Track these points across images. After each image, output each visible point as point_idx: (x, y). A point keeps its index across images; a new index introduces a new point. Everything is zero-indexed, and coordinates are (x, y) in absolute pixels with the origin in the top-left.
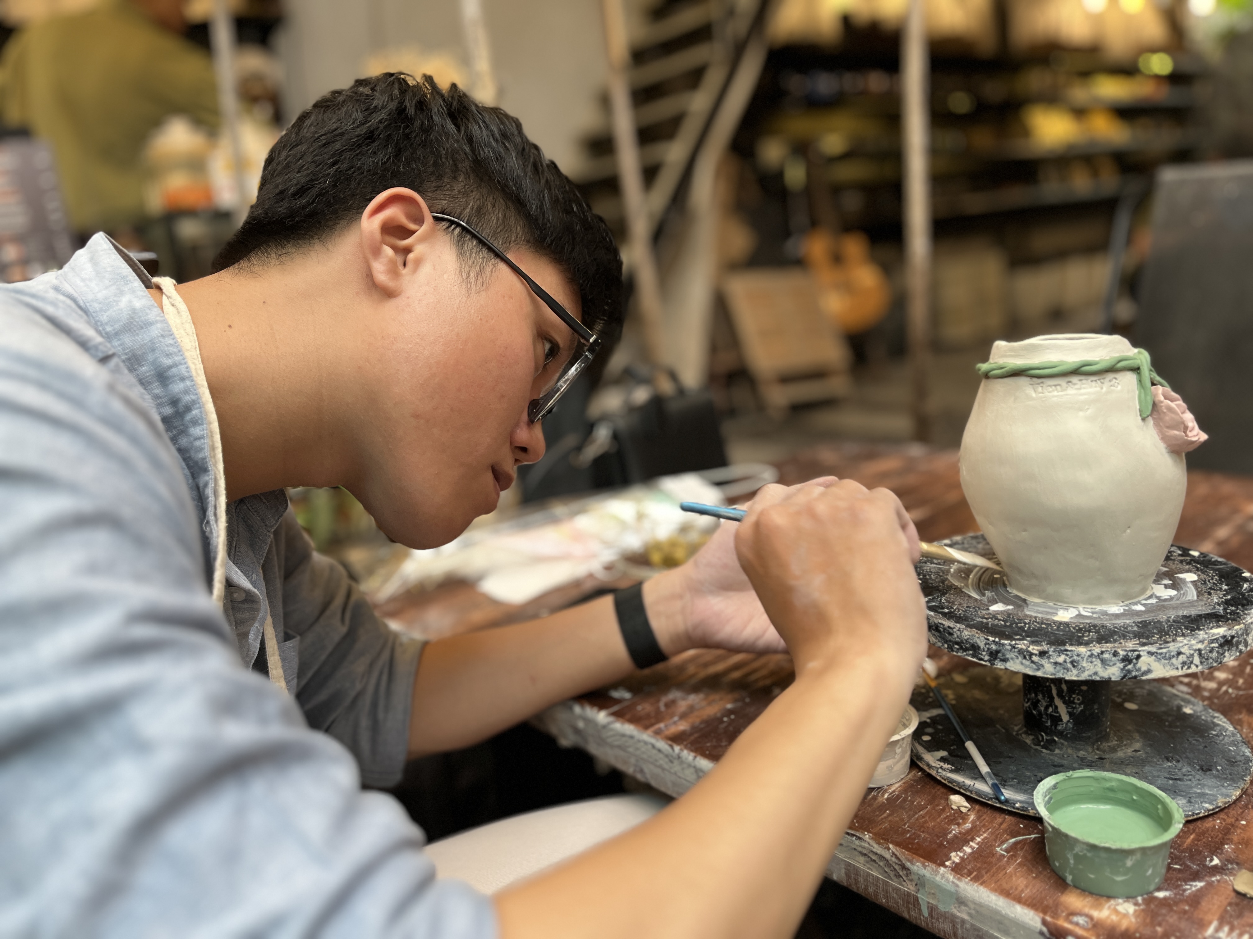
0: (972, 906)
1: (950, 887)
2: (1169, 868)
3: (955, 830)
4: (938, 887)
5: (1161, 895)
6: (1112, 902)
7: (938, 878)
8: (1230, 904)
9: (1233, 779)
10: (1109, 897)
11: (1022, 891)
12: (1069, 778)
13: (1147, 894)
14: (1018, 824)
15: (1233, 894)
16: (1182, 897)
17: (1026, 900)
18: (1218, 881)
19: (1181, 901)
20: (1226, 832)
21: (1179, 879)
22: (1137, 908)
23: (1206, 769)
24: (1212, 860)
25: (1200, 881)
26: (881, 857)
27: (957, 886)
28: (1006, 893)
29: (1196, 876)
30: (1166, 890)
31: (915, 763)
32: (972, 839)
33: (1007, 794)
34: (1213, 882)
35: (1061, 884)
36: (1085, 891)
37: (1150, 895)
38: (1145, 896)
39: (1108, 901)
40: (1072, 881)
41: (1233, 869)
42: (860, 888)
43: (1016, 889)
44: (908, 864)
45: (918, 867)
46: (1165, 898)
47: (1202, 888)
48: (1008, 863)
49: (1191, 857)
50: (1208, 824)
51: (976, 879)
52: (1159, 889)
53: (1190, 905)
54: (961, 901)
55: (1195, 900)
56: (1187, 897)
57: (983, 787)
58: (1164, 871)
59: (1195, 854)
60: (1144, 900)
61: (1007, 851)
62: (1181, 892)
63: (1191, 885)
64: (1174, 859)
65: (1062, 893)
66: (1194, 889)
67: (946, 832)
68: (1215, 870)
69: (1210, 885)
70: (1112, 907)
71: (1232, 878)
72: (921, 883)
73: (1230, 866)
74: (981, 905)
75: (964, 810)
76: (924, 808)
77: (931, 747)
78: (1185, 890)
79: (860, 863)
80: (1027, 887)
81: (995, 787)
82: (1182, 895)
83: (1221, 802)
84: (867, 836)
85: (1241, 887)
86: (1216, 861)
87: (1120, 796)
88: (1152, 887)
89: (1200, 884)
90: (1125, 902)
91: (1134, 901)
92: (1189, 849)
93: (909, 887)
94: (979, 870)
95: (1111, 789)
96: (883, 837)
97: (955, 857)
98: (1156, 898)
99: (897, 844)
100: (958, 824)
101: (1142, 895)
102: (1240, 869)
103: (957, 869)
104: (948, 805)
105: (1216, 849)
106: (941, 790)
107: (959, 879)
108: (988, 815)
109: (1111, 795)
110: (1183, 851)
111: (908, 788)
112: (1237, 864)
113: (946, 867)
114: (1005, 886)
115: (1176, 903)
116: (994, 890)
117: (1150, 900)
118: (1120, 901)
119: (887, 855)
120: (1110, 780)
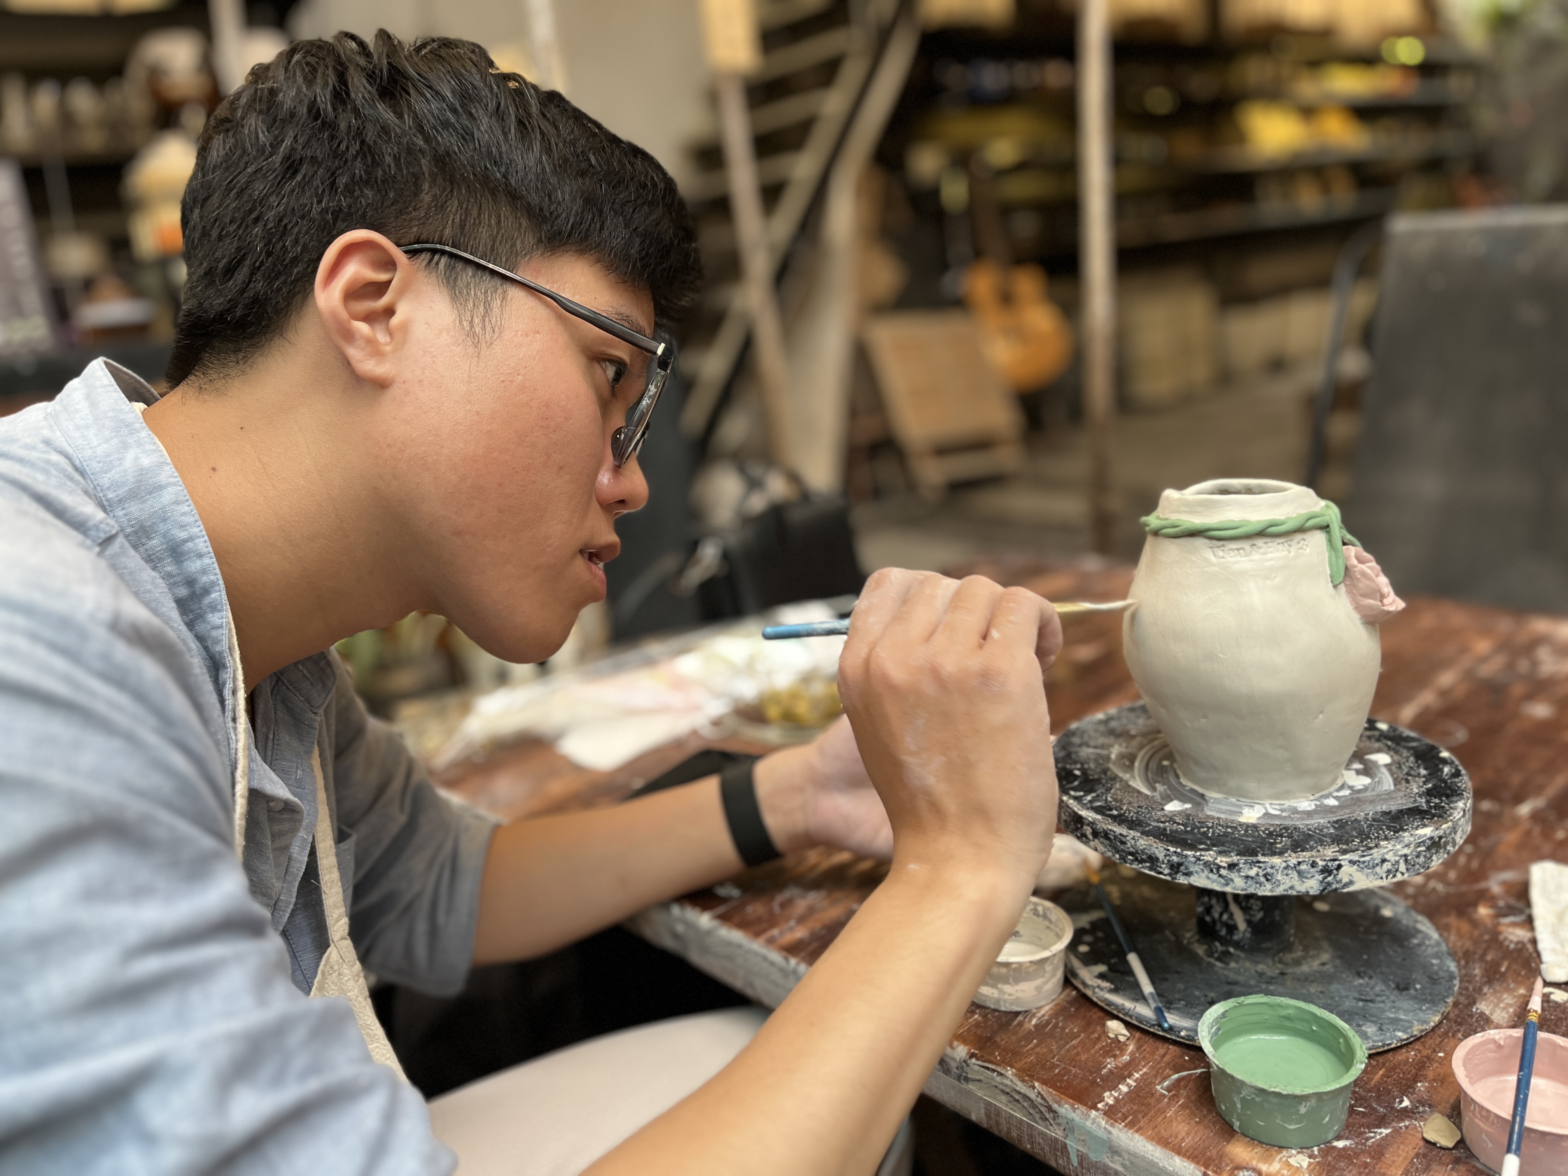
0: (1126, 1156)
1: (1101, 1133)
2: (1351, 1111)
3: (1110, 1064)
4: (1089, 1133)
5: (1340, 1144)
6: (1284, 1153)
7: (1088, 1123)
8: (1417, 1156)
9: (1433, 1000)
10: (1281, 1147)
11: (1183, 1139)
12: (1241, 1005)
13: (1324, 1144)
14: (1182, 1057)
15: (1422, 1143)
16: (1363, 1147)
17: (1187, 1151)
18: (1407, 1127)
19: (1363, 1152)
20: (1421, 1065)
21: (1363, 1125)
22: (1312, 1160)
23: (1403, 987)
24: (1401, 1102)
25: (1386, 1128)
26: (1026, 1097)
27: (1110, 1133)
28: (1164, 1142)
29: (1382, 1122)
30: (1347, 1139)
31: (1069, 980)
32: (1130, 1076)
33: (1172, 1019)
34: (1401, 1128)
35: (1228, 1131)
36: (1254, 1140)
37: (1328, 1145)
38: (1322, 1146)
39: (1279, 1153)
40: (1240, 1127)
41: (1424, 1112)
42: (1002, 1131)
43: (1176, 1137)
44: (1055, 1106)
45: (1067, 1110)
46: (1345, 1149)
47: (1387, 1135)
48: (1169, 1105)
49: (1378, 1099)
50: (1401, 1056)
51: (1130, 1125)
52: (1338, 1138)
53: (1373, 1158)
54: (1114, 1151)
55: (1379, 1151)
56: (1370, 1147)
57: (1145, 1011)
58: (1344, 1117)
59: (1383, 1093)
60: (1319, 1151)
61: (1168, 1090)
62: (1363, 1141)
63: (1375, 1133)
64: (1359, 1099)
65: (1228, 1142)
66: (1378, 1137)
67: (1100, 1066)
68: (1406, 1113)
69: (1396, 1131)
70: (1284, 1159)
71: (1422, 1123)
72: (1069, 1128)
73: (1421, 1109)
74: (1135, 1155)
75: (1122, 1039)
76: (1074, 1036)
77: (1089, 960)
78: (1367, 1139)
79: (1001, 1103)
80: (1188, 1134)
81: (1159, 1011)
82: (1364, 1144)
83: (1416, 1029)
84: (1010, 1072)
85: (1431, 1136)
86: (1406, 1103)
87: (1299, 1026)
88: (1330, 1136)
89: (1385, 1131)
90: (1298, 1153)
91: (1309, 1151)
92: (1377, 1088)
93: (1056, 1133)
94: (1135, 1113)
95: (1288, 1018)
96: (1028, 1074)
97: (1109, 1098)
98: (1335, 1147)
99: (1044, 1082)
100: (1115, 1056)
101: (1318, 1146)
102: (1432, 1112)
103: (1110, 1113)
104: (1105, 1033)
105: (1407, 1088)
106: (1096, 1014)
107: (1112, 1125)
108: (1149, 1044)
109: (1288, 1024)
110: (1370, 1091)
111: (1061, 1011)
112: (1430, 1106)
113: (1097, 1110)
114: (1164, 1134)
115: (1357, 1155)
116: (1151, 1139)
117: (1328, 1150)
118: (1294, 1152)
119: (1032, 1095)
120: (1288, 1007)
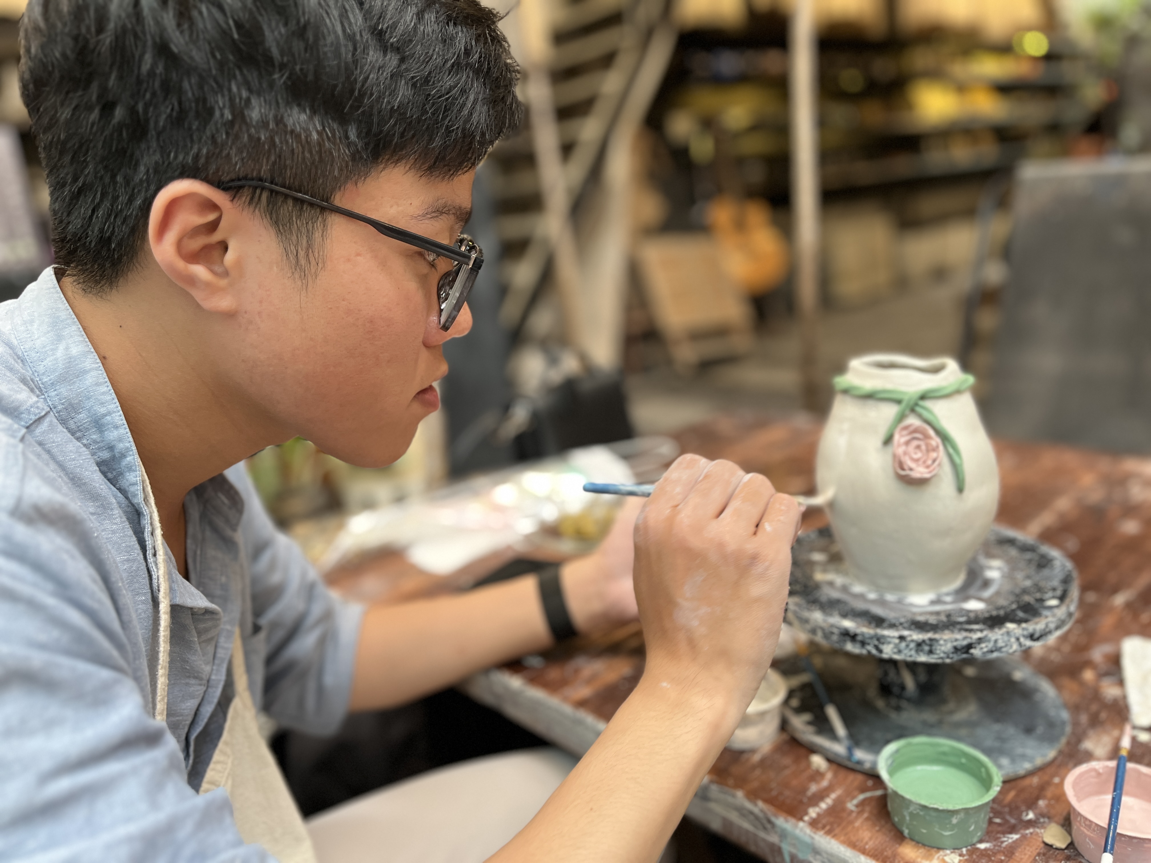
0: (825, 855)
1: (807, 839)
2: (990, 822)
3: (813, 788)
4: (797, 838)
5: (982, 846)
6: (941, 853)
7: (797, 832)
8: (1039, 854)
9: (1051, 740)
10: (939, 849)
11: (867, 843)
12: (908, 744)
13: (971, 845)
14: (865, 782)
15: (1042, 845)
17: (870, 851)
18: (1031, 834)
19: (999, 852)
20: (1042, 789)
21: (998, 832)
22: (961, 858)
23: (1029, 730)
24: (1027, 815)
25: (1016, 833)
26: (751, 813)
27: (813, 838)
28: (853, 845)
29: (1013, 830)
30: (987, 842)
31: (784, 725)
32: (828, 796)
33: (860, 754)
34: (1027, 834)
35: (900, 837)
36: (919, 843)
38: (969, 847)
39: (937, 852)
40: (909, 834)
41: (1044, 822)
42: (734, 837)
43: (862, 841)
44: (773, 819)
45: (782, 822)
46: (986, 850)
47: (1017, 840)
48: (856, 818)
49: (1011, 813)
50: (1027, 782)
51: (828, 833)
52: (981, 841)
53: (1006, 856)
54: (816, 851)
55: (1010, 851)
56: (1004, 848)
57: (839, 749)
58: (985, 826)
59: (1015, 809)
60: (967, 851)
61: (857, 806)
63: (1008, 838)
64: (997, 813)
65: (900, 844)
66: (1010, 841)
67: (805, 789)
68: (1030, 823)
69: (1024, 837)
70: (941, 857)
71: (1042, 831)
72: (783, 835)
73: (1042, 820)
74: (832, 855)
75: (823, 769)
76: (787, 767)
77: (798, 711)
78: (1002, 842)
79: (734, 817)
80: (870, 839)
81: (850, 750)
82: (1000, 846)
83: (1039, 761)
84: (740, 794)
85: (1049, 840)
86: (1031, 816)
87: (952, 758)
88: (975, 840)
89: (1015, 837)
90: (952, 852)
91: (959, 851)
92: (1009, 805)
93: (774, 839)
94: (832, 824)
95: (943, 753)
96: (753, 795)
97: (813, 812)
98: (978, 849)
99: (766, 801)
100: (817, 783)
101: (966, 847)
102: (1050, 822)
103: (814, 824)
104: (809, 764)
105: (1031, 805)
106: (803, 751)
107: (815, 833)
108: (842, 773)
109: (943, 757)
110: (1005, 806)
111: (777, 749)
112: (1049, 818)
113: (804, 821)
114: (853, 839)
115: (995, 854)
116: (843, 842)
117: (973, 851)
118: (948, 852)
119: (756, 810)
120: (943, 744)
